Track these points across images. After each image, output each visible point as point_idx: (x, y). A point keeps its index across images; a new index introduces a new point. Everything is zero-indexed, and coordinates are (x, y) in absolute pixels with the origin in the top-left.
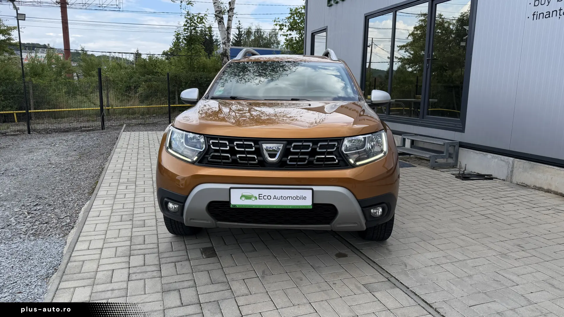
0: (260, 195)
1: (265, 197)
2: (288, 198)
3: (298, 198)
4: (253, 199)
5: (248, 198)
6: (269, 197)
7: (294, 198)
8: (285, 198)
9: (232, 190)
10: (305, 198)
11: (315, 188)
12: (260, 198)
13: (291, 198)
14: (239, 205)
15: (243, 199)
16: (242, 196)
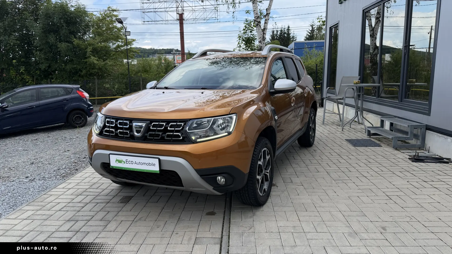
0: (127, 161)
1: (130, 162)
2: (144, 164)
3: (150, 165)
4: (123, 163)
5: (120, 162)
6: (132, 163)
7: (148, 164)
8: (142, 164)
9: (110, 155)
10: (154, 165)
11: (162, 158)
12: (127, 162)
13: (145, 164)
14: (115, 167)
15: (117, 162)
16: (117, 160)
